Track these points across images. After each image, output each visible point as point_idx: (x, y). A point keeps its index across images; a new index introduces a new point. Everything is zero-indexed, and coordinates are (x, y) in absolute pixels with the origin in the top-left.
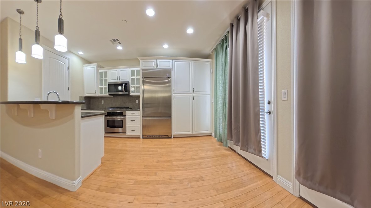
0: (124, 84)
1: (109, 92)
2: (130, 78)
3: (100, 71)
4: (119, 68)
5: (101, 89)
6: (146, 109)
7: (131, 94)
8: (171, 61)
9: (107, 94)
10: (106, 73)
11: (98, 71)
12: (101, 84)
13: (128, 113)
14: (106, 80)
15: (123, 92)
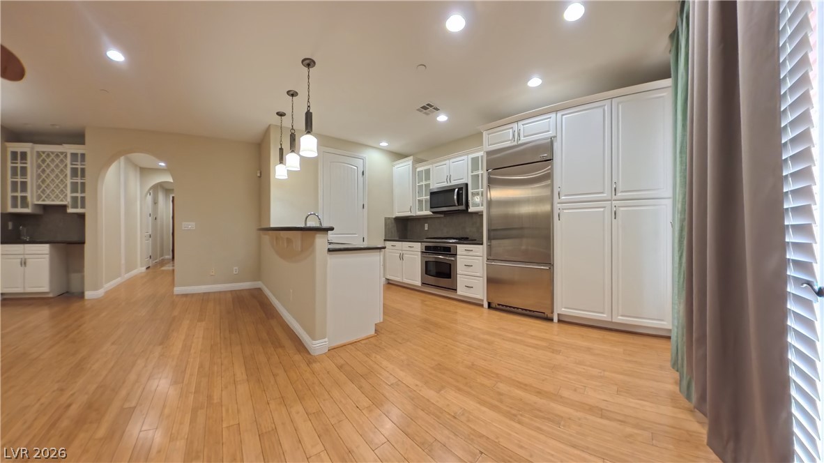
0: (457, 190)
1: (431, 208)
2: (470, 174)
3: (418, 170)
4: (449, 159)
5: (420, 201)
6: (494, 242)
7: (471, 209)
8: (553, 115)
9: (428, 213)
10: (428, 172)
11: (414, 169)
12: (420, 193)
13: (461, 248)
14: (428, 186)
15: (455, 206)
